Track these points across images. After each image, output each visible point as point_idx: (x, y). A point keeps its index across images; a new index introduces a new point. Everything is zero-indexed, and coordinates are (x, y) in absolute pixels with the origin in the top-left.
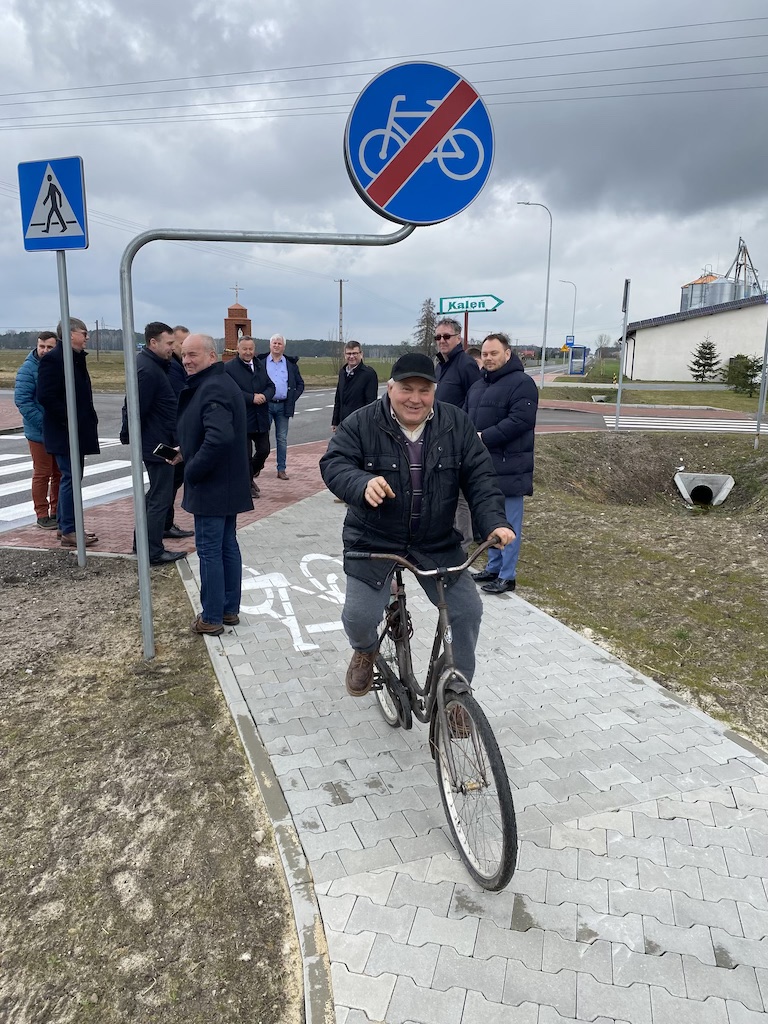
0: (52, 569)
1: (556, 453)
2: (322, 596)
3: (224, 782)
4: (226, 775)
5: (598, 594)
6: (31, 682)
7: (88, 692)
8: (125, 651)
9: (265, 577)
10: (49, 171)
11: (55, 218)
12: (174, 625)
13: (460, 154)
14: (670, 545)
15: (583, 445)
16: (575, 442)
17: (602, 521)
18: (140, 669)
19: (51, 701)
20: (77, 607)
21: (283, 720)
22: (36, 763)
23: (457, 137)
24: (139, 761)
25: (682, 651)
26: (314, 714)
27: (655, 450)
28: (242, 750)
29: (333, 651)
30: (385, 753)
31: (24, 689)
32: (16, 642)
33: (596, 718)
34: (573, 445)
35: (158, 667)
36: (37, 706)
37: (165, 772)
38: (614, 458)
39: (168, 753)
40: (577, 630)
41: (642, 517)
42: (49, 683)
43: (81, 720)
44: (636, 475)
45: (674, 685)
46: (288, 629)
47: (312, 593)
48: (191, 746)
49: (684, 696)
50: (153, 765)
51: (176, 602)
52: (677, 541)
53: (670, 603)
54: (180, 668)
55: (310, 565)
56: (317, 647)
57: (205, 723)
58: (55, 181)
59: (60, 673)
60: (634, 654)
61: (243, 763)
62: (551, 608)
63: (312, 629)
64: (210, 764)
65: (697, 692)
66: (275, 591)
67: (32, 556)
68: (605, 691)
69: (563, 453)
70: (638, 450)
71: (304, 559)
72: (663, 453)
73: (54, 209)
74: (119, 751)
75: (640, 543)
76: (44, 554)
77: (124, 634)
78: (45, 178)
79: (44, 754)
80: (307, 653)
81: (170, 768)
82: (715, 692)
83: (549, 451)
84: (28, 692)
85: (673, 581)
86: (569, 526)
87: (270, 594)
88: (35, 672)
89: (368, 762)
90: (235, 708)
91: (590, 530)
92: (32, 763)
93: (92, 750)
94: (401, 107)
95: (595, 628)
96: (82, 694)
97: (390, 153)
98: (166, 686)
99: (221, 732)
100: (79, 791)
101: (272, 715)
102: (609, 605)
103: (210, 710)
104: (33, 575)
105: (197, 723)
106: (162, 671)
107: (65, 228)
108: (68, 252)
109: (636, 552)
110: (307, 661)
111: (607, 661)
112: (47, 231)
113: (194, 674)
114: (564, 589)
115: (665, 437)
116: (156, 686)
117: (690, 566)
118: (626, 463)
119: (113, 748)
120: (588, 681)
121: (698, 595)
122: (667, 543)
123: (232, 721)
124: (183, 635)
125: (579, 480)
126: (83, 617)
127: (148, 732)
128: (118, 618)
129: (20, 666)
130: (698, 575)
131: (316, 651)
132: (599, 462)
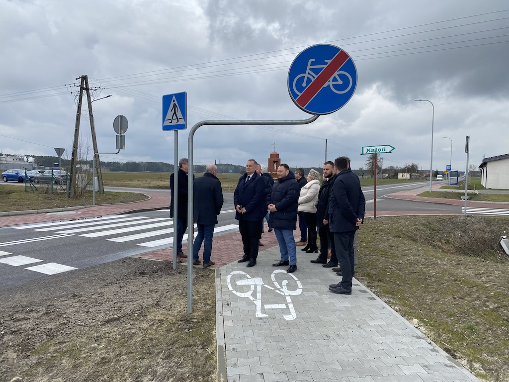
0: (161, 270)
1: (427, 225)
2: (277, 291)
3: (204, 377)
4: (205, 373)
5: (428, 301)
6: (135, 320)
7: (157, 327)
8: (180, 309)
9: (253, 279)
10: (174, 98)
11: (175, 116)
12: (205, 299)
13: (340, 82)
14: (483, 278)
15: (444, 222)
16: (439, 220)
17: (445, 263)
18: (182, 319)
19: (140, 329)
20: (166, 287)
21: (239, 350)
22: (125, 357)
23: (339, 75)
24: (168, 361)
25: (469, 337)
26: (255, 349)
27: (488, 226)
28: (216, 362)
29: (274, 318)
30: (284, 372)
31: (131, 323)
32: (135, 301)
33: (403, 368)
34: (438, 222)
35: (191, 319)
36: (133, 331)
37: (178, 368)
38: (462, 229)
39: (182, 359)
40: (409, 320)
41: (470, 262)
42: (142, 321)
43: (150, 339)
44: (476, 240)
45: (458, 355)
46: (256, 306)
47: (273, 289)
48: (194, 358)
49: (463, 362)
50: (173, 364)
51: (209, 289)
52: (488, 276)
53: (471, 310)
54: (201, 320)
55: (276, 275)
56: (267, 316)
57: (204, 347)
58: (176, 102)
59: (148, 317)
60: (440, 336)
61: (214, 369)
62: (398, 307)
63: (267, 307)
64: (200, 367)
65: (471, 361)
66: (256, 286)
67: (155, 263)
68: (413, 354)
69: (432, 226)
70: (478, 226)
71: (274, 272)
72: (493, 228)
73: (175, 113)
74: (161, 356)
75: (464, 276)
76: (160, 262)
77: (182, 302)
78: (172, 101)
79: (129, 353)
80: (261, 318)
81: (181, 366)
82: (483, 363)
83: (423, 225)
84: (132, 324)
85: (478, 298)
86: (425, 264)
87: (252, 288)
88: (138, 316)
89: (274, 376)
90: (219, 341)
91: (436, 267)
92: (123, 357)
93: (150, 354)
94: (312, 64)
95: (421, 319)
96: (154, 328)
97: (307, 84)
98: (192, 328)
99: (210, 353)
100: (138, 372)
101: (235, 347)
102: (433, 308)
103: (208, 341)
104: (152, 272)
105: (200, 347)
106: (193, 320)
107: (178, 121)
108: (179, 131)
109: (460, 281)
110: (260, 322)
111: (421, 338)
112: (171, 122)
113: (207, 324)
114: (409, 297)
115: (495, 219)
116: (188, 327)
117: (492, 290)
118: (470, 233)
119: (158, 354)
120: (405, 347)
121: (491, 307)
122: (481, 277)
123: (216, 348)
124: (208, 304)
125: (439, 240)
126: (167, 292)
127: (177, 348)
128: (182, 294)
129: (133, 312)
130: (495, 296)
131: (265, 318)
132: (452, 231)
